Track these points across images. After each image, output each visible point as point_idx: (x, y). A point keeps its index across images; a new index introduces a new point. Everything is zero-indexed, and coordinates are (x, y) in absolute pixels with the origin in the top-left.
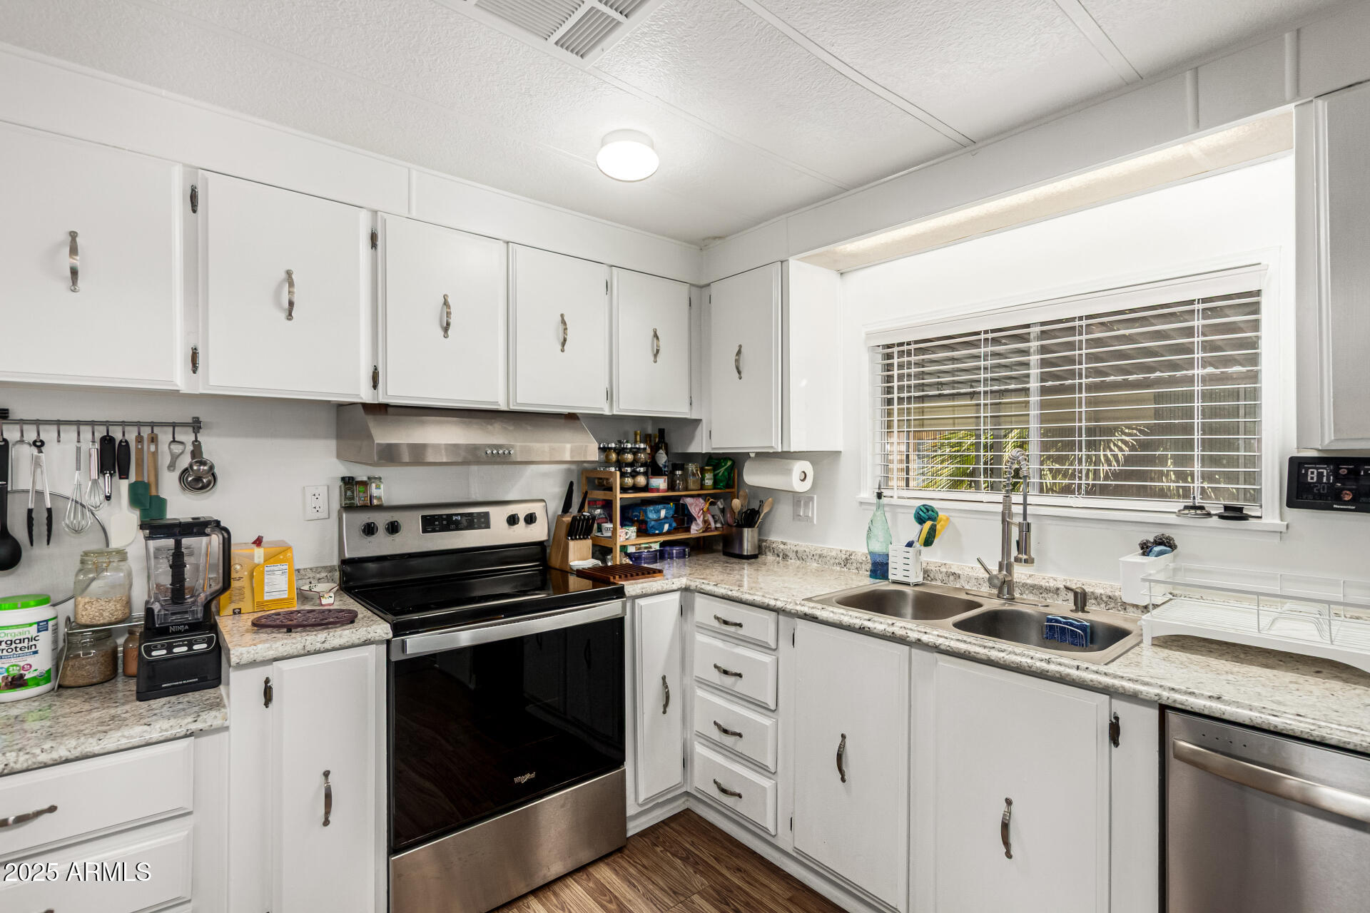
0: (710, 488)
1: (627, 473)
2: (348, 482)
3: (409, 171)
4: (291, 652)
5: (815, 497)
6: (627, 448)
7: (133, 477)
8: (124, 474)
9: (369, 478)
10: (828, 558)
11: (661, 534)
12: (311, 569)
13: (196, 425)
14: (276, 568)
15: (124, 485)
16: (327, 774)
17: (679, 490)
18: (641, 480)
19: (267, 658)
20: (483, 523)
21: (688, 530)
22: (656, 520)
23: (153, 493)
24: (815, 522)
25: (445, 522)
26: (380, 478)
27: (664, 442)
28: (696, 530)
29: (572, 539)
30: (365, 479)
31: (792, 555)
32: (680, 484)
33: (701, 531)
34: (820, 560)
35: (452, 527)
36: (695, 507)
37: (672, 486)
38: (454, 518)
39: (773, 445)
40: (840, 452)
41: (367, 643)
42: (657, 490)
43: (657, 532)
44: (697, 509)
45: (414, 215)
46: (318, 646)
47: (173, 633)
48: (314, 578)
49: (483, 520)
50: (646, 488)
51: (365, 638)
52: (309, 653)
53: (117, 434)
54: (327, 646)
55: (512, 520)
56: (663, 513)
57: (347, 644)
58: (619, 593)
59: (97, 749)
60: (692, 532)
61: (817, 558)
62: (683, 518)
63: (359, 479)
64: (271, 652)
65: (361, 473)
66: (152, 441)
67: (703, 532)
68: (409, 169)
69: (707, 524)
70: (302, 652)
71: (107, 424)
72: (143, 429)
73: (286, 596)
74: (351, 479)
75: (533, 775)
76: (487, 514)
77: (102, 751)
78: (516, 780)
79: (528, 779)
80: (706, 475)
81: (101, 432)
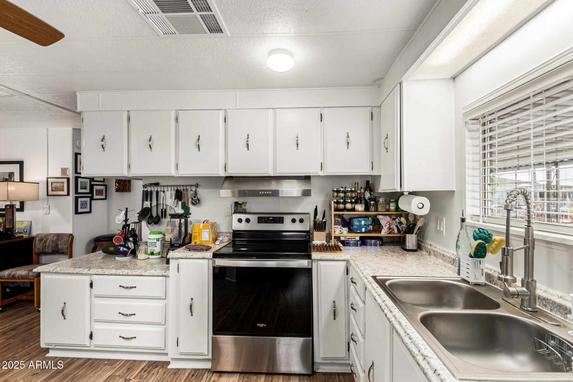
0: (393, 211)
1: (341, 202)
2: (236, 204)
3: (236, 93)
4: (182, 257)
5: (444, 219)
6: (341, 191)
7: (183, 201)
8: (180, 200)
9: (243, 202)
10: (446, 257)
11: (361, 233)
12: (226, 232)
13: (197, 186)
14: (205, 231)
15: (180, 203)
16: (192, 299)
17: (372, 211)
18: (349, 206)
19: (176, 257)
20: (281, 221)
21: (380, 232)
22: (358, 226)
23: (187, 205)
24: (444, 234)
25: (266, 220)
26: (246, 203)
27: (369, 187)
28: (384, 233)
29: (316, 231)
30: (241, 203)
31: (432, 253)
32: (372, 208)
33: (387, 233)
34: (443, 258)
35: (269, 222)
36: (384, 221)
37: (367, 209)
38: (270, 218)
39: (395, 188)
40: (454, 191)
41: (204, 258)
42: (358, 211)
43: (359, 231)
44: (386, 222)
45: (238, 107)
46: (190, 256)
47: (175, 246)
48: (225, 235)
49: (281, 220)
50: (353, 210)
51: (203, 257)
52: (187, 258)
53: (179, 189)
54: (192, 257)
55: (294, 221)
56: (363, 223)
57: (198, 258)
58: (309, 257)
59: (143, 274)
60: (382, 233)
61: (441, 256)
62: (377, 225)
63: (239, 203)
64: (177, 256)
65: (240, 201)
66: (186, 191)
67: (388, 234)
68: (236, 92)
69: (391, 230)
70: (185, 257)
71: (177, 186)
72: (184, 187)
73: (208, 240)
74: (238, 202)
75: (265, 325)
76: (283, 218)
77: (145, 275)
78: (258, 325)
79: (263, 326)
80: (391, 204)
81: (176, 188)
